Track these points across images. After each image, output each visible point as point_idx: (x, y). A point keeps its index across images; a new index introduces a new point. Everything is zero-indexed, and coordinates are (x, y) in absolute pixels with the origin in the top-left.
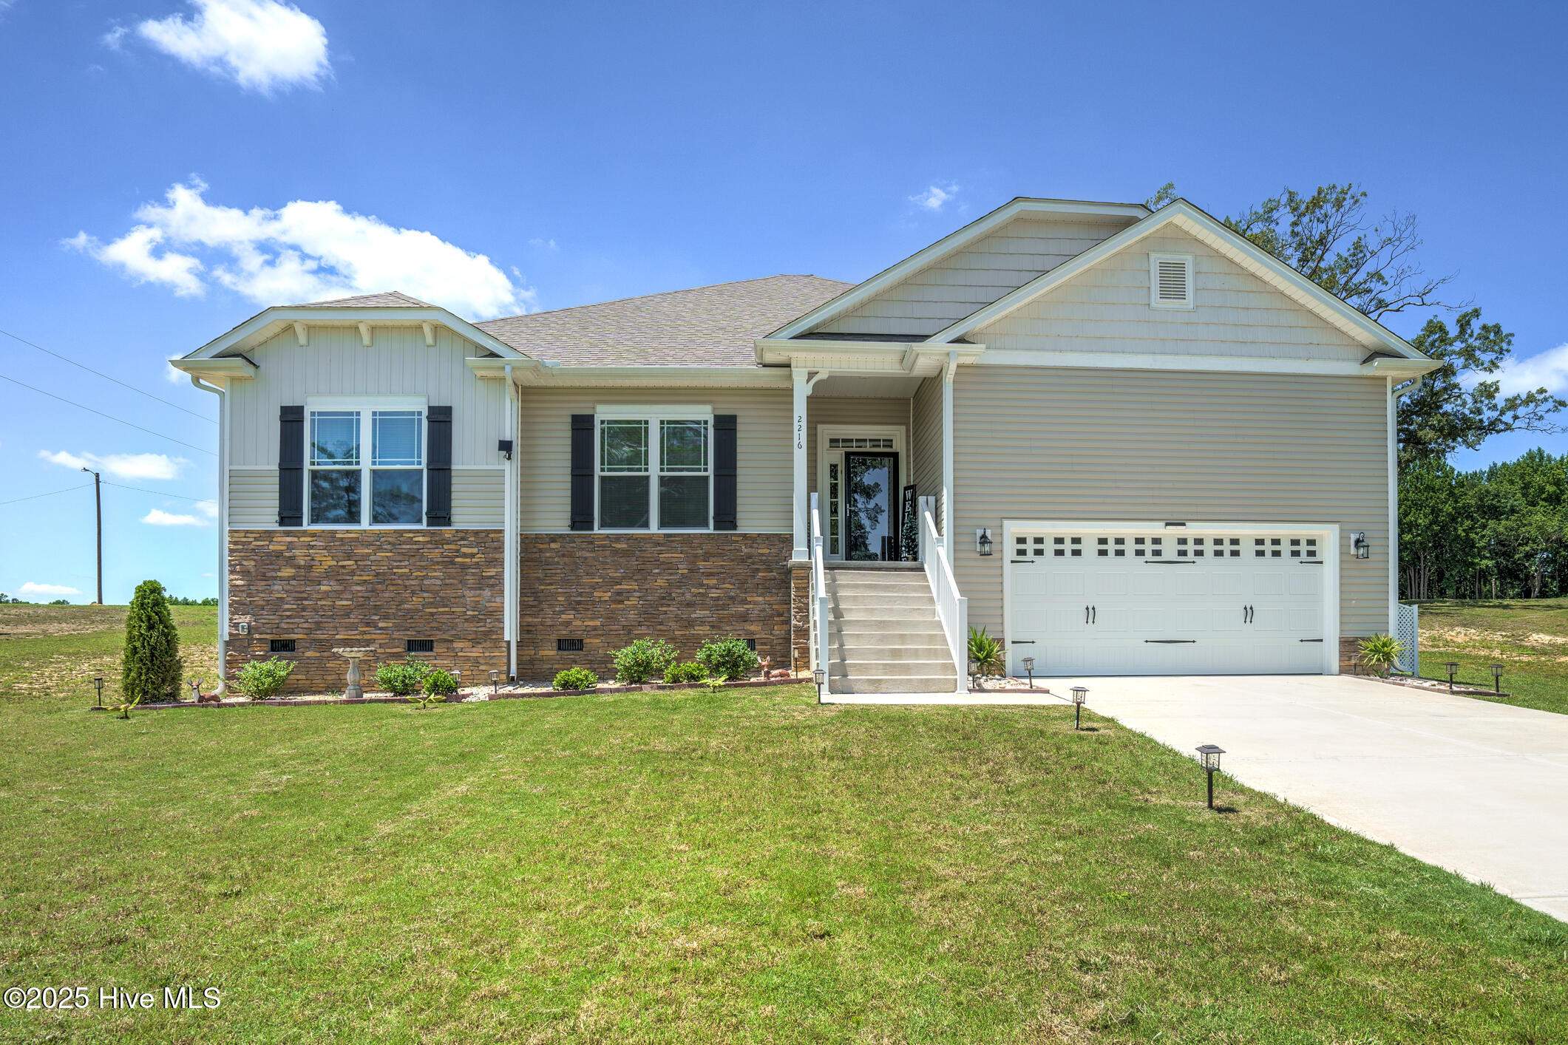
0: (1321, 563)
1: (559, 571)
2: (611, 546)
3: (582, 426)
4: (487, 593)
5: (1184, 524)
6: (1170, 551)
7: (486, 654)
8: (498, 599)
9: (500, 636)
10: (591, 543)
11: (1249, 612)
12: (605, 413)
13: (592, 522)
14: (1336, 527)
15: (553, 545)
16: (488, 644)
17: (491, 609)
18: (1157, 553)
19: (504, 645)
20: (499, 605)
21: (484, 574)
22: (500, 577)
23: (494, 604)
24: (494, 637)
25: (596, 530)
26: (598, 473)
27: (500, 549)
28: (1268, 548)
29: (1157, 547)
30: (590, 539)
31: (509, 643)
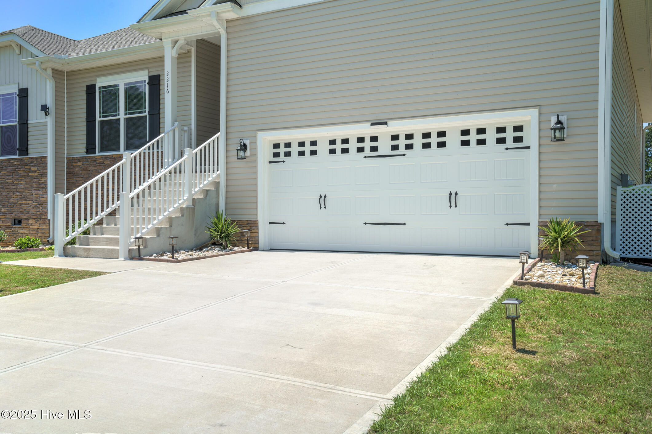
0: (529, 148)
1: (81, 179)
2: (103, 163)
3: (91, 89)
4: (41, 192)
5: (386, 123)
6: (384, 146)
7: (41, 227)
8: (45, 196)
9: (46, 217)
10: (95, 161)
11: (453, 197)
12: (101, 82)
13: (95, 149)
14: (536, 111)
15: (79, 164)
16: (41, 221)
17: (42, 201)
18: (374, 149)
19: (47, 222)
20: (45, 199)
21: (40, 182)
22: (45, 183)
23: (43, 199)
24: (43, 217)
25: (97, 154)
26: (98, 119)
27: (45, 167)
28: (473, 137)
29: (374, 144)
30: (94, 159)
31: (49, 220)
